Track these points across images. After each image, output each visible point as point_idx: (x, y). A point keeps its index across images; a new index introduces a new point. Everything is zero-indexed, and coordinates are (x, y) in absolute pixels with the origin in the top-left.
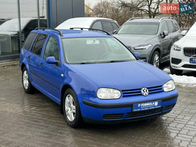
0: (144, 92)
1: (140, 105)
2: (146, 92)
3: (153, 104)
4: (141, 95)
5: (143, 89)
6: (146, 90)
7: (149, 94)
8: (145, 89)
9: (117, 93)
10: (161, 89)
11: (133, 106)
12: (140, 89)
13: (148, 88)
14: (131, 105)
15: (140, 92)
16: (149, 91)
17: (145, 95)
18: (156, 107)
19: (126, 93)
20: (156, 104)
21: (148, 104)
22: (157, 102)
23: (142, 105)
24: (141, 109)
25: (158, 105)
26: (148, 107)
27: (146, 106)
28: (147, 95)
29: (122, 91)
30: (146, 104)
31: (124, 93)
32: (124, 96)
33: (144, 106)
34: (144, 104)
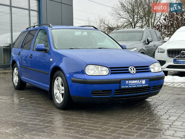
0: (132, 70)
1: (128, 82)
2: (134, 70)
3: (141, 82)
4: (129, 73)
5: (131, 67)
6: (134, 68)
7: (137, 72)
8: (132, 67)
9: (105, 70)
10: (148, 69)
11: (121, 82)
12: (128, 67)
13: (135, 67)
14: (119, 82)
15: (128, 70)
16: (136, 70)
17: (132, 73)
18: (143, 85)
19: (114, 70)
20: (144, 82)
21: (135, 82)
22: (145, 81)
23: (129, 82)
24: (129, 87)
25: (146, 84)
26: (136, 84)
27: (133, 83)
28: (134, 73)
29: (110, 68)
30: (133, 82)
31: (111, 71)
32: (112, 73)
33: (132, 84)
34: (132, 81)
